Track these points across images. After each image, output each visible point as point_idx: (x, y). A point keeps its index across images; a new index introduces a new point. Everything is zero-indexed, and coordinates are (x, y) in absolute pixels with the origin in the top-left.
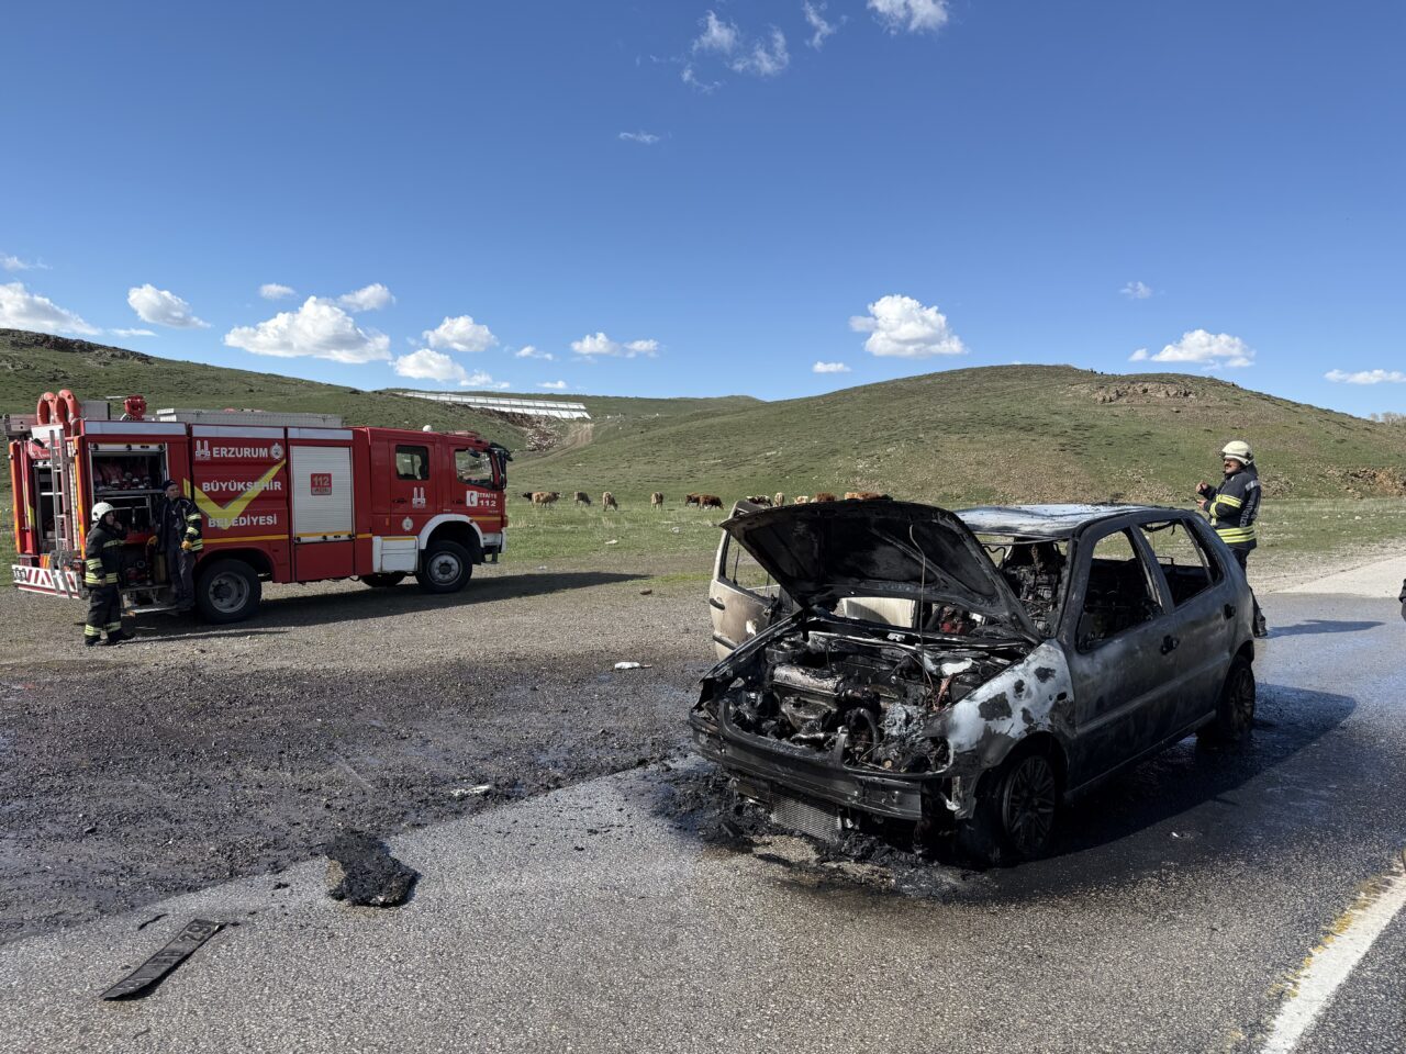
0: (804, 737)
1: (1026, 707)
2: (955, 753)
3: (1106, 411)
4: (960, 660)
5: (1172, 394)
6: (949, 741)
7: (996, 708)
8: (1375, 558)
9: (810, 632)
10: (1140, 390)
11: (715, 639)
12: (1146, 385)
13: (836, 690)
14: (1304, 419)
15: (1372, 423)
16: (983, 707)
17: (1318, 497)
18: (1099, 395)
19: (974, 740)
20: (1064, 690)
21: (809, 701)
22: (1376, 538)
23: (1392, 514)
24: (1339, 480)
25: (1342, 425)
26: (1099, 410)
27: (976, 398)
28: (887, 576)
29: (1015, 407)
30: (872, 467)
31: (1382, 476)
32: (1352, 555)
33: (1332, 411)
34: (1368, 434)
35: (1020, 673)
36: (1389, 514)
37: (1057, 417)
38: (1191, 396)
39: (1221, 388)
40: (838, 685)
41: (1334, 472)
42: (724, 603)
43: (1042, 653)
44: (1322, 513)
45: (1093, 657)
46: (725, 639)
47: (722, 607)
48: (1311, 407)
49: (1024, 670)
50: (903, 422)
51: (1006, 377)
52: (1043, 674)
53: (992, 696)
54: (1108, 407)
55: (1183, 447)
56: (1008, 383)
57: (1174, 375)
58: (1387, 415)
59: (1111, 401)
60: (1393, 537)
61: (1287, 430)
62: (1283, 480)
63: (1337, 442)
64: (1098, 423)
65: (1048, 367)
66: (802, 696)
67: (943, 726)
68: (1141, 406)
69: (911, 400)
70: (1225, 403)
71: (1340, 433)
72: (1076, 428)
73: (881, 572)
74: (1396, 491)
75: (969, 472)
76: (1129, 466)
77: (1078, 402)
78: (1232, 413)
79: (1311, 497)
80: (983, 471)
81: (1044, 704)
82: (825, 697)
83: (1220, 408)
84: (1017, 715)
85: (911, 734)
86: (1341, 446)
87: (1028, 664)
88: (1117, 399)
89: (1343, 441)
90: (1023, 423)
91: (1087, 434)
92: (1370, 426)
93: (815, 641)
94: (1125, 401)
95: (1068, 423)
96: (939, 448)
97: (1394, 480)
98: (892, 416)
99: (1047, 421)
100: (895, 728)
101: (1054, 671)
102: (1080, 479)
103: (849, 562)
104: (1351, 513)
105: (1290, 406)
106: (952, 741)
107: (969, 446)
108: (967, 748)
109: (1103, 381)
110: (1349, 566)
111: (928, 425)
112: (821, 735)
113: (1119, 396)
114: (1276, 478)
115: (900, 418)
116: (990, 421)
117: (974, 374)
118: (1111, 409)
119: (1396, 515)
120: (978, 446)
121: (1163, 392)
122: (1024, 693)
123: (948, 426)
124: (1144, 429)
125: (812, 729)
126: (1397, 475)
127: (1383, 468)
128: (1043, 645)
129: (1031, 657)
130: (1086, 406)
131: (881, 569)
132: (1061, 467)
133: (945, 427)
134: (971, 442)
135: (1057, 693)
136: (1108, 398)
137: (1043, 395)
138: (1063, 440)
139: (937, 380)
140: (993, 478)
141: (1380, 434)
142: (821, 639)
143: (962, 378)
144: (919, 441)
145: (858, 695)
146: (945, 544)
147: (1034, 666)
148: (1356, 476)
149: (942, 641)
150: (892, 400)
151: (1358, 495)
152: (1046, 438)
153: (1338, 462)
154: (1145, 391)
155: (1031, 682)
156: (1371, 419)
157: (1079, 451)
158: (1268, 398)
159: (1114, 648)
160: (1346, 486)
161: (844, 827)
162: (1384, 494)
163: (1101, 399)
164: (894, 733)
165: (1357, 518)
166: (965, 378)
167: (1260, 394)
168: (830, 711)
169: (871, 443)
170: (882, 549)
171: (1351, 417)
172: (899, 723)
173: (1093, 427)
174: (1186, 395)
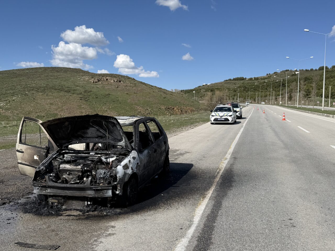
0: (73, 183)
1: (132, 166)
2: (119, 178)
3: (95, 86)
4: (113, 157)
5: (115, 81)
6: (117, 176)
7: (126, 167)
8: (181, 132)
9: (65, 155)
10: (105, 79)
11: (19, 163)
12: (107, 78)
13: (82, 168)
14: (154, 91)
15: (172, 92)
16: (124, 167)
17: (159, 115)
18: (92, 80)
19: (122, 175)
20: (138, 162)
21: (72, 173)
22: (180, 126)
23: (181, 120)
24: (164, 110)
25: (164, 93)
26: (92, 86)
27: (47, 79)
28: (90, 137)
29: (63, 83)
30: (7, 105)
31: (175, 109)
32: (175, 131)
33: (162, 88)
34: (171, 95)
35: (129, 158)
36: (180, 120)
37: (78, 88)
38: (121, 82)
39: (130, 80)
40: (82, 167)
41: (163, 107)
42: (23, 150)
43: (133, 153)
44: (163, 120)
45: (142, 154)
46: (24, 162)
47: (22, 152)
48: (156, 87)
49: (130, 158)
50: (19, 87)
51: (57, 71)
52: (134, 158)
53: (125, 164)
54: (95, 84)
55: (120, 99)
56: (59, 74)
57: (115, 74)
58: (175, 90)
59: (96, 82)
60: (184, 126)
61: (150, 94)
62: (149, 110)
63: (163, 98)
64: (93, 90)
65: (73, 69)
66: (70, 172)
67: (116, 172)
68: (106, 85)
69: (21, 79)
70: (132, 85)
71: (164, 95)
72: (85, 92)
73: (89, 135)
74: (179, 113)
75: (47, 107)
76: (103, 105)
77: (85, 82)
78: (134, 88)
79: (157, 115)
80: (53, 107)
81: (135, 165)
82: (78, 171)
83: (130, 86)
84: (130, 168)
85: (106, 176)
86: (164, 99)
87: (130, 156)
88: (98, 82)
89: (165, 98)
90: (66, 89)
91: (89, 94)
92: (172, 93)
93: (67, 158)
94: (100, 83)
95: (82, 90)
96: (35, 98)
97: (178, 110)
98: (14, 85)
99: (75, 89)
100: (102, 175)
101: (136, 157)
102: (87, 110)
103: (79, 133)
104: (170, 120)
105: (150, 86)
106: (118, 176)
107: (47, 97)
108: (121, 177)
109: (93, 75)
110: (176, 134)
111: (29, 89)
112: (78, 181)
113: (99, 81)
114: (147, 109)
115: (17, 85)
116: (54, 88)
117: (45, 69)
118: (97, 85)
119: (182, 120)
120: (50, 97)
121: (113, 80)
122: (131, 163)
123: (38, 89)
124: (107, 93)
125: (75, 180)
126: (179, 108)
127: (176, 106)
128: (133, 151)
129: (131, 154)
130: (88, 84)
131: (89, 134)
132: (81, 105)
133: (37, 90)
134: (47, 96)
135: (137, 163)
136: (95, 81)
137: (72, 79)
138: (81, 96)
139: (30, 71)
140: (56, 110)
141: (174, 96)
142: (69, 156)
143: (40, 71)
144: (26, 95)
145: (88, 169)
146: (110, 126)
147: (132, 157)
148: (169, 109)
149: (106, 153)
150: (12, 78)
151: (169, 114)
152: (75, 95)
153: (164, 104)
154: (107, 79)
155: (132, 160)
156: (171, 91)
157: (86, 100)
158: (144, 84)
159: (146, 152)
160: (166, 112)
161: (88, 204)
162: (177, 114)
163: (93, 82)
164: (102, 176)
165: (172, 121)
166: (42, 71)
167: (142, 82)
168: (79, 175)
169: (6, 95)
170: (91, 129)
171: (167, 90)
172: (102, 174)
173: (91, 91)
174: (120, 81)
